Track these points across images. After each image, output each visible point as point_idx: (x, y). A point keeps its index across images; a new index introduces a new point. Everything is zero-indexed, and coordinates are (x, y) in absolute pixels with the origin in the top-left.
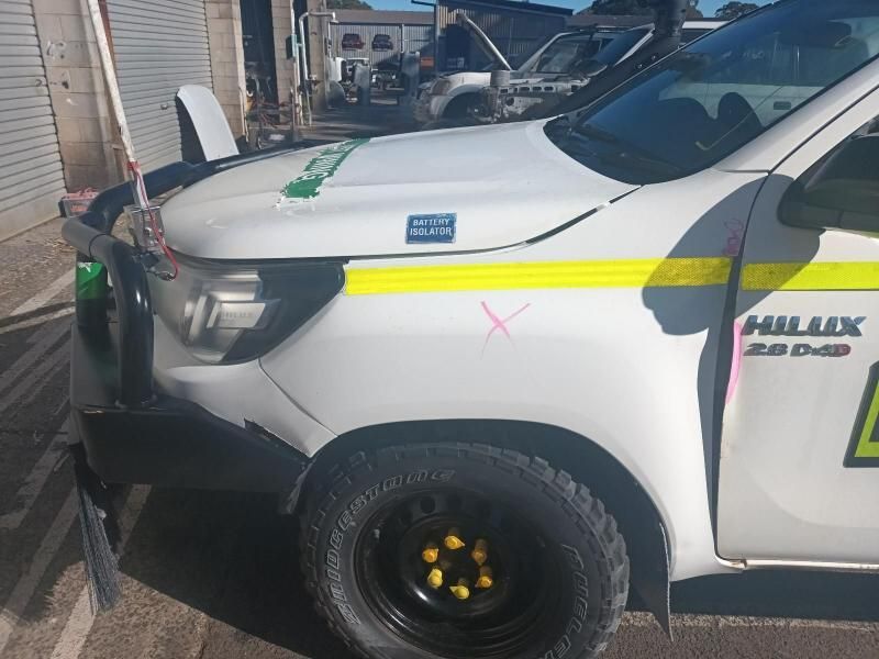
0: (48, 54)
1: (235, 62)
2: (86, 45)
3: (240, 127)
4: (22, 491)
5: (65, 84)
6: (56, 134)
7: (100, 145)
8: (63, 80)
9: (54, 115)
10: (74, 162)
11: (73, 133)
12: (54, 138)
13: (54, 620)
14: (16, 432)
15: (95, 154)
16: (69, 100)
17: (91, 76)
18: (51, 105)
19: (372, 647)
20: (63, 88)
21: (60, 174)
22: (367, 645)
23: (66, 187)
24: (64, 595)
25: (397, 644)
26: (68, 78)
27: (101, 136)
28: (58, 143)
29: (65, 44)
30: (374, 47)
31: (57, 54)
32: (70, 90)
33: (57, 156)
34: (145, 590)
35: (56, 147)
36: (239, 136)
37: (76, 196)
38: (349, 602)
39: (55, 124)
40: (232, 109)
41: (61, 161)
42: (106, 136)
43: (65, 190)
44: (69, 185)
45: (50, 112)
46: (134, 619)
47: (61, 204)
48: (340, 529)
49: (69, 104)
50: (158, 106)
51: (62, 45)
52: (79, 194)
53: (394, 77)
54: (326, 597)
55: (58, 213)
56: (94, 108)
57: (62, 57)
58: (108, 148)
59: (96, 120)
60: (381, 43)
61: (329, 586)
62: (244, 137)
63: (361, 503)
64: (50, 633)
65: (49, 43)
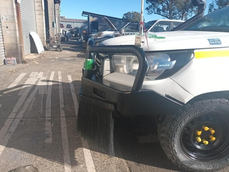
0: (2, 19)
1: (43, 26)
2: (14, 17)
3: (44, 44)
4: (46, 133)
5: (7, 27)
6: (3, 41)
7: (17, 45)
8: (6, 26)
9: (3, 36)
10: (8, 49)
11: (8, 41)
12: (2, 42)
13: (82, 166)
14: (33, 118)
15: (15, 47)
16: (8, 32)
17: (15, 25)
18: (2, 33)
19: (182, 161)
20: (6, 28)
21: (4, 53)
22: (182, 160)
23: (5, 56)
24: (80, 159)
25: (189, 159)
26: (8, 25)
27: (17, 42)
28: (4, 44)
29: (8, 16)
30: (67, 27)
31: (5, 19)
32: (8, 29)
33: (3, 47)
34: (102, 155)
35: (3, 45)
36: (44, 46)
37: (9, 59)
38: (178, 148)
39: (3, 38)
40: (42, 39)
41: (4, 49)
42: (18, 42)
43: (5, 57)
44: (6, 56)
45: (2, 35)
46: (105, 163)
47: (4, 61)
48: (180, 126)
49: (8, 33)
50: (26, 36)
51: (7, 16)
52: (10, 58)
53: (74, 35)
54: (172, 147)
55: (3, 64)
56: (16, 34)
57: (7, 20)
58: (19, 46)
59: (16, 38)
60: (68, 26)
61: (174, 144)
62: (45, 46)
63: (188, 119)
64: (83, 169)
65: (3, 16)
